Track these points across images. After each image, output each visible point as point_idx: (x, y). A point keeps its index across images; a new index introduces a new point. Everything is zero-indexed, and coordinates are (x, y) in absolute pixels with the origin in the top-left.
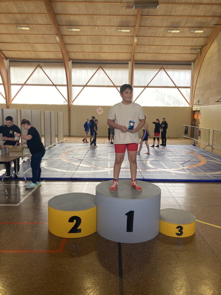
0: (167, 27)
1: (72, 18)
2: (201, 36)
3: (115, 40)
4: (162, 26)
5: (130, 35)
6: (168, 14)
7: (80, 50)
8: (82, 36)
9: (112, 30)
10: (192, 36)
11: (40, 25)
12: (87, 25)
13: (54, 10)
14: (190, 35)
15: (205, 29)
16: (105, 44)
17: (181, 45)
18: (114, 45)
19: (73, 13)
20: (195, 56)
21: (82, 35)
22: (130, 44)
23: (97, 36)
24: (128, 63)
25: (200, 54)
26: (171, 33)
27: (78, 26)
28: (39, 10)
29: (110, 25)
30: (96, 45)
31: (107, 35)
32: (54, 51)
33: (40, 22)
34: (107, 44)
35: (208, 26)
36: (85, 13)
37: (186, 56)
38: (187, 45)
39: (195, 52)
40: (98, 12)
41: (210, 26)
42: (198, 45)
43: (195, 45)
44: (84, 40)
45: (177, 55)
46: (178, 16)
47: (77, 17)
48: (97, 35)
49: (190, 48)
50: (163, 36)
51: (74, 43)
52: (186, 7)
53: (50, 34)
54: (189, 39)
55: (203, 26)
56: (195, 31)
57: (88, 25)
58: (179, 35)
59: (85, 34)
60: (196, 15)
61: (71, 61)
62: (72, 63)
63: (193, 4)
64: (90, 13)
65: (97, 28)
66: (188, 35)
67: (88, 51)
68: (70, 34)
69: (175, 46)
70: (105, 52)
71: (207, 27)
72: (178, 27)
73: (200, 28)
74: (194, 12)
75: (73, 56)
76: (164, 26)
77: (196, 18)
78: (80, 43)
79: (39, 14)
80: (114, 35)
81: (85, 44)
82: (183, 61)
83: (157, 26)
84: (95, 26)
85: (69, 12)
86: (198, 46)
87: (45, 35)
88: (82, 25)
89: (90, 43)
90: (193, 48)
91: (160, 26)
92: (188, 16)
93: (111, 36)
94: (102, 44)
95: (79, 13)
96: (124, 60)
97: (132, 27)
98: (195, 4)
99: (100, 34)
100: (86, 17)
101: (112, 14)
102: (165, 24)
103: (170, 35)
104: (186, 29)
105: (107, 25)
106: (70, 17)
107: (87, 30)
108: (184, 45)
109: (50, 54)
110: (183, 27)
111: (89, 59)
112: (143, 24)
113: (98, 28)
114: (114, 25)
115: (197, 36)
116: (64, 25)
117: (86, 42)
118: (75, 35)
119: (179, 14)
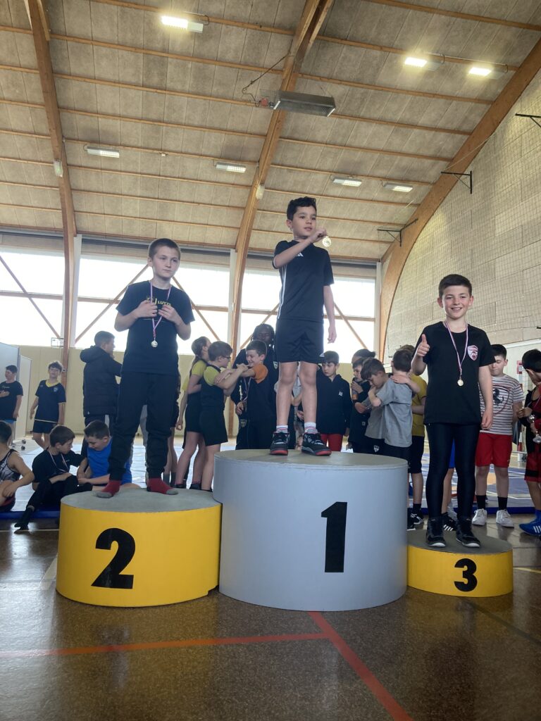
0: (333, 172)
1: (103, 123)
2: (404, 201)
3: (204, 193)
4: (322, 168)
5: (243, 181)
6: (339, 140)
7: (108, 210)
8: (121, 171)
9: (201, 166)
10: (386, 199)
11: (12, 131)
12: (140, 145)
13: (58, 97)
14: (382, 197)
15: (416, 185)
16: (178, 199)
17: (359, 219)
18: (199, 203)
19: (110, 112)
20: (385, 247)
21: (123, 169)
22: (240, 206)
23: (159, 176)
24: (228, 254)
25: (399, 243)
26: (339, 185)
27: (116, 145)
28: (17, 91)
29: (197, 152)
30: (155, 199)
31: (186, 176)
32: (37, 205)
33: (14, 124)
34: (182, 200)
35: (422, 179)
36: (140, 115)
37: (366, 245)
38: (371, 220)
39: (388, 237)
40: (174, 117)
41: (426, 180)
42: (396, 222)
43: (388, 221)
44: (125, 183)
45: (345, 242)
46: (360, 148)
47: (119, 122)
48: (161, 174)
49: (377, 226)
50: (321, 193)
51: (97, 190)
52: (382, 129)
53: (35, 159)
54: (376, 204)
55: (412, 179)
56: (393, 188)
57: (143, 145)
58: (356, 194)
59: (131, 168)
60: (399, 150)
61: (80, 237)
62: (84, 241)
63: (398, 123)
64: (154, 117)
65: (163, 155)
66: (376, 195)
67: (131, 213)
68: (90, 164)
69: (344, 219)
70: (174, 221)
71: (419, 182)
72: (357, 175)
73: (404, 181)
74: (397, 143)
75: (88, 223)
76: (326, 168)
77: (399, 157)
78: (112, 191)
79: (13, 103)
80: (204, 178)
81: (124, 195)
82: (357, 258)
83: (310, 167)
84: (161, 150)
85: (99, 107)
86: (394, 224)
87: (20, 159)
88: (128, 143)
89: (139, 192)
90: (384, 228)
91: (317, 168)
92: (382, 151)
93: (197, 180)
94: (170, 198)
95: (125, 113)
96: (219, 245)
97: (250, 161)
98: (401, 124)
99: (169, 171)
100: (140, 125)
101: (207, 125)
102: (329, 164)
103: (338, 192)
104: (374, 182)
105: (190, 151)
106: (100, 119)
107: (138, 159)
108: (365, 219)
109: (25, 211)
110: (368, 176)
111: (129, 233)
112: (278, 159)
113: (166, 155)
114: (209, 153)
115: (396, 200)
116: (78, 140)
117: (130, 189)
118: (103, 167)
119: (365, 143)
